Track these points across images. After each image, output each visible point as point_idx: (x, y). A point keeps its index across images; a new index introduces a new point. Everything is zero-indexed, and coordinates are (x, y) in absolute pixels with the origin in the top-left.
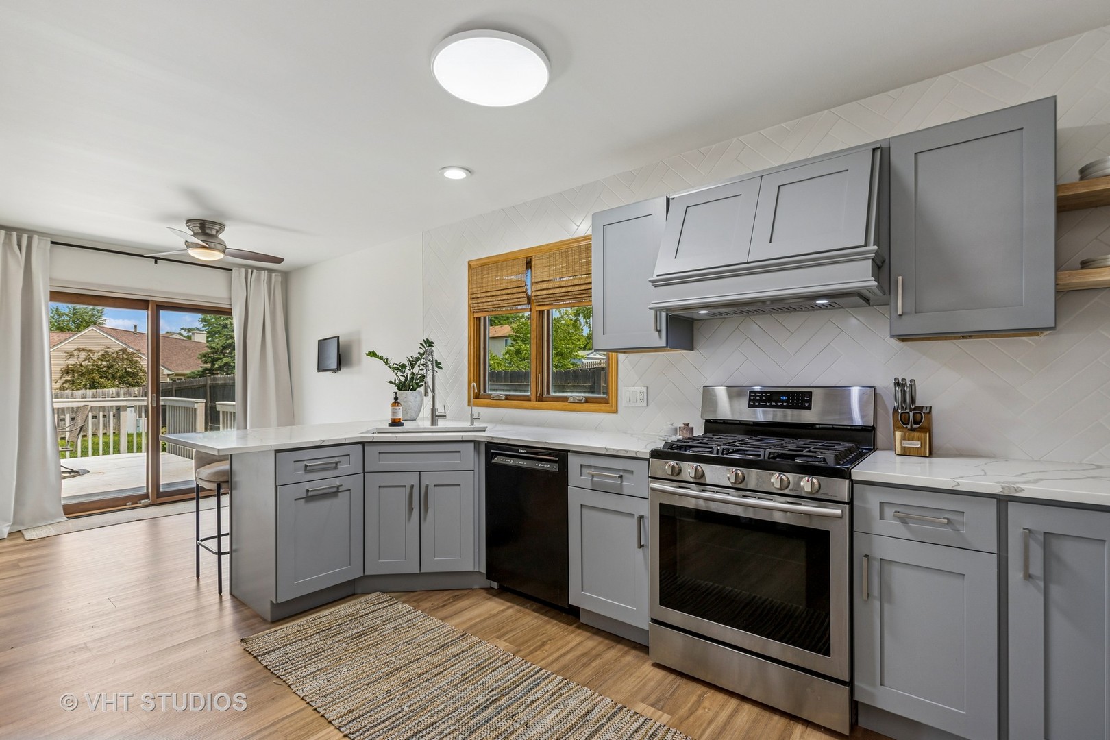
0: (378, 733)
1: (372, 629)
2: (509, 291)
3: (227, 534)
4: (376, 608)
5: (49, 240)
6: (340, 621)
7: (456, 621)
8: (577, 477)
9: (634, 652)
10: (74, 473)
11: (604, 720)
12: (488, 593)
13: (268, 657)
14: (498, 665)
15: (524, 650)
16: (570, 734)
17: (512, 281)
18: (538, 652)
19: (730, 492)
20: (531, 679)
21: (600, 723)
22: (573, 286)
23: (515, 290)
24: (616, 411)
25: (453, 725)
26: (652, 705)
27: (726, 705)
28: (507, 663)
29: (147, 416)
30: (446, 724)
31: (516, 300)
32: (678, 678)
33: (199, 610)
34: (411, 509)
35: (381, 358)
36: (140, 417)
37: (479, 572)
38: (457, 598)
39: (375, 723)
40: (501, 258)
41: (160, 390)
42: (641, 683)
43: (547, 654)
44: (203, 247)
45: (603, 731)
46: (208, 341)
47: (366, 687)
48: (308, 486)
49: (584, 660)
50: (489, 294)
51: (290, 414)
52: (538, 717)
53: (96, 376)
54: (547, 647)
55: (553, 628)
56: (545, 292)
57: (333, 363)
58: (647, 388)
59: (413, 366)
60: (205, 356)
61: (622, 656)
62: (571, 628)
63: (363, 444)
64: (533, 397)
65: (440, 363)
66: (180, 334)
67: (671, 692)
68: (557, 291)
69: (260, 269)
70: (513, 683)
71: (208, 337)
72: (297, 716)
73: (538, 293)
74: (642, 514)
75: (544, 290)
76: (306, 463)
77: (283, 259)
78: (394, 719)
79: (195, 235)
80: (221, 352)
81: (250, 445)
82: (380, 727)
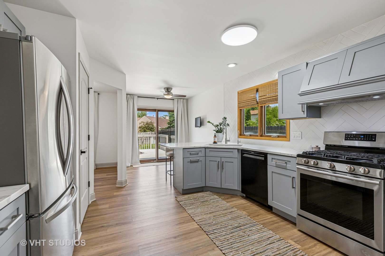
0: (206, 226)
1: (207, 201)
2: (251, 100)
3: (172, 171)
4: (208, 195)
5: (137, 96)
6: (199, 197)
7: (231, 203)
8: (270, 162)
9: (291, 225)
10: (141, 153)
11: (275, 241)
12: (242, 197)
13: (181, 202)
14: (242, 218)
15: (251, 215)
16: (262, 241)
17: (252, 97)
18: (256, 217)
19: (328, 171)
20: (252, 224)
21: (274, 241)
22: (273, 97)
23: (252, 100)
24: (289, 141)
25: (227, 230)
26: (294, 242)
27: (326, 249)
28: (245, 218)
29: (156, 140)
30: (225, 229)
31: (253, 103)
32: (307, 236)
33: (166, 188)
34: (218, 168)
35: (211, 123)
36: (154, 140)
37: (239, 190)
38: (232, 197)
39: (206, 224)
40: (248, 89)
41: (159, 133)
42: (292, 234)
43: (259, 218)
44: (168, 95)
45: (274, 244)
46: (169, 119)
47: (204, 215)
48: (191, 159)
49: (272, 223)
50: (244, 102)
51: (188, 139)
52: (253, 234)
53: (145, 129)
54: (259, 216)
55: (262, 211)
56: (263, 100)
57: (199, 125)
58: (302, 132)
59: (221, 125)
60: (168, 123)
61: (286, 225)
62: (269, 213)
63: (205, 148)
64: (259, 135)
65: (229, 124)
66: (163, 117)
67: (303, 240)
68: (267, 99)
69: (181, 99)
70: (246, 224)
71: (169, 118)
72: (187, 217)
73: (260, 100)
74: (294, 176)
75: (262, 99)
76: (190, 152)
77: (186, 96)
78: (211, 224)
79: (166, 92)
80: (172, 122)
81: (178, 147)
82: (207, 225)
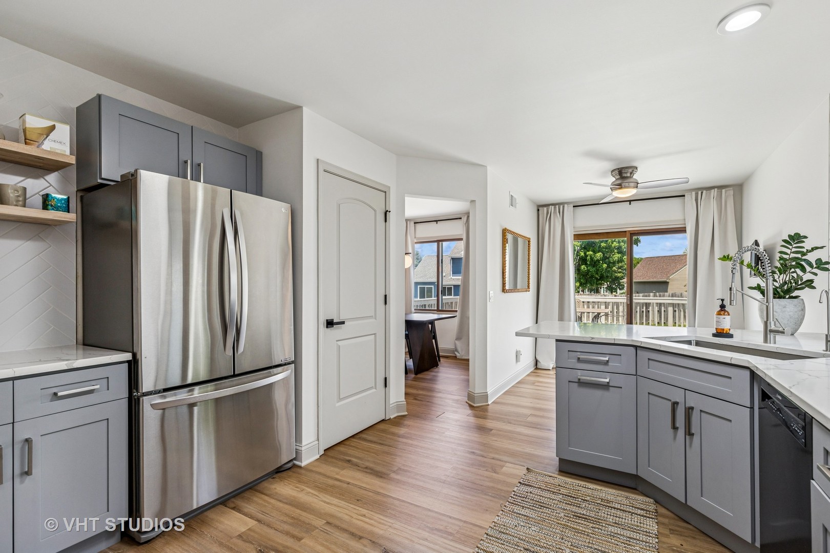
1: (598, 521)
4: (631, 509)
5: (572, 205)
34: (675, 428)
44: (622, 188)
47: (522, 549)
48: (579, 373)
63: (635, 347)
76: (578, 353)
79: (616, 180)
